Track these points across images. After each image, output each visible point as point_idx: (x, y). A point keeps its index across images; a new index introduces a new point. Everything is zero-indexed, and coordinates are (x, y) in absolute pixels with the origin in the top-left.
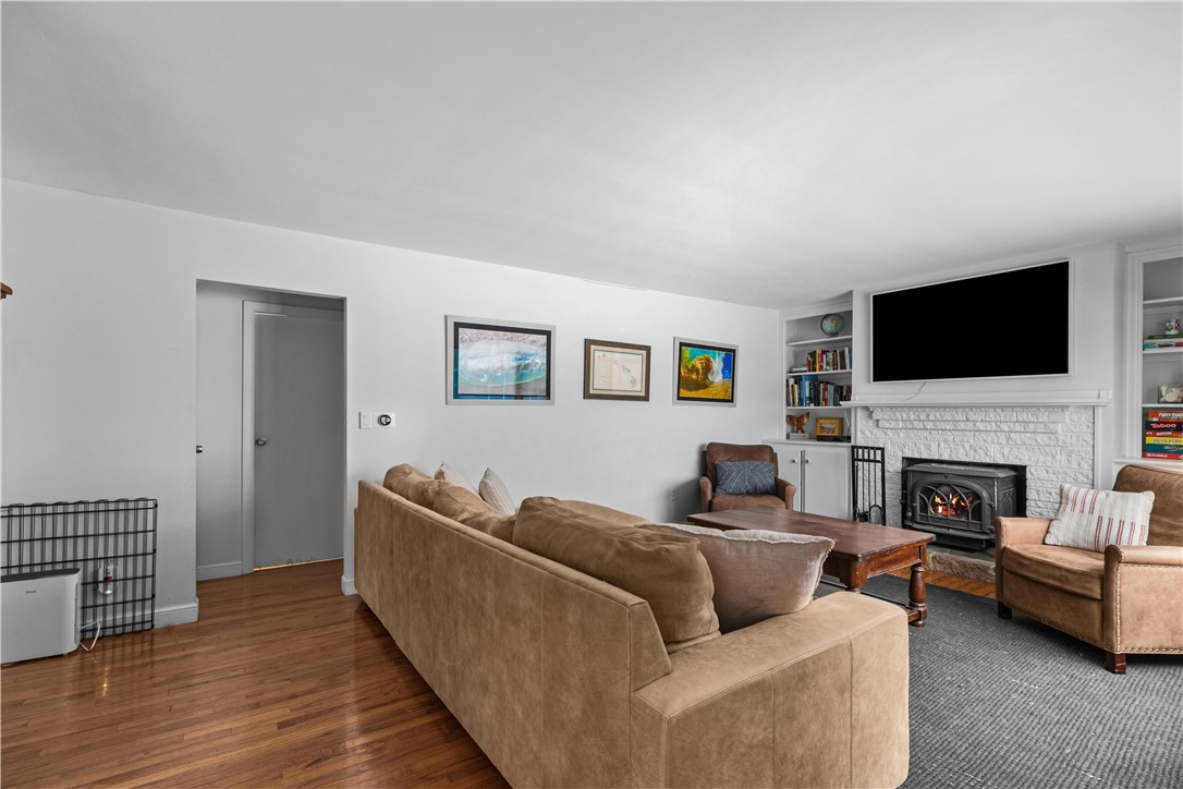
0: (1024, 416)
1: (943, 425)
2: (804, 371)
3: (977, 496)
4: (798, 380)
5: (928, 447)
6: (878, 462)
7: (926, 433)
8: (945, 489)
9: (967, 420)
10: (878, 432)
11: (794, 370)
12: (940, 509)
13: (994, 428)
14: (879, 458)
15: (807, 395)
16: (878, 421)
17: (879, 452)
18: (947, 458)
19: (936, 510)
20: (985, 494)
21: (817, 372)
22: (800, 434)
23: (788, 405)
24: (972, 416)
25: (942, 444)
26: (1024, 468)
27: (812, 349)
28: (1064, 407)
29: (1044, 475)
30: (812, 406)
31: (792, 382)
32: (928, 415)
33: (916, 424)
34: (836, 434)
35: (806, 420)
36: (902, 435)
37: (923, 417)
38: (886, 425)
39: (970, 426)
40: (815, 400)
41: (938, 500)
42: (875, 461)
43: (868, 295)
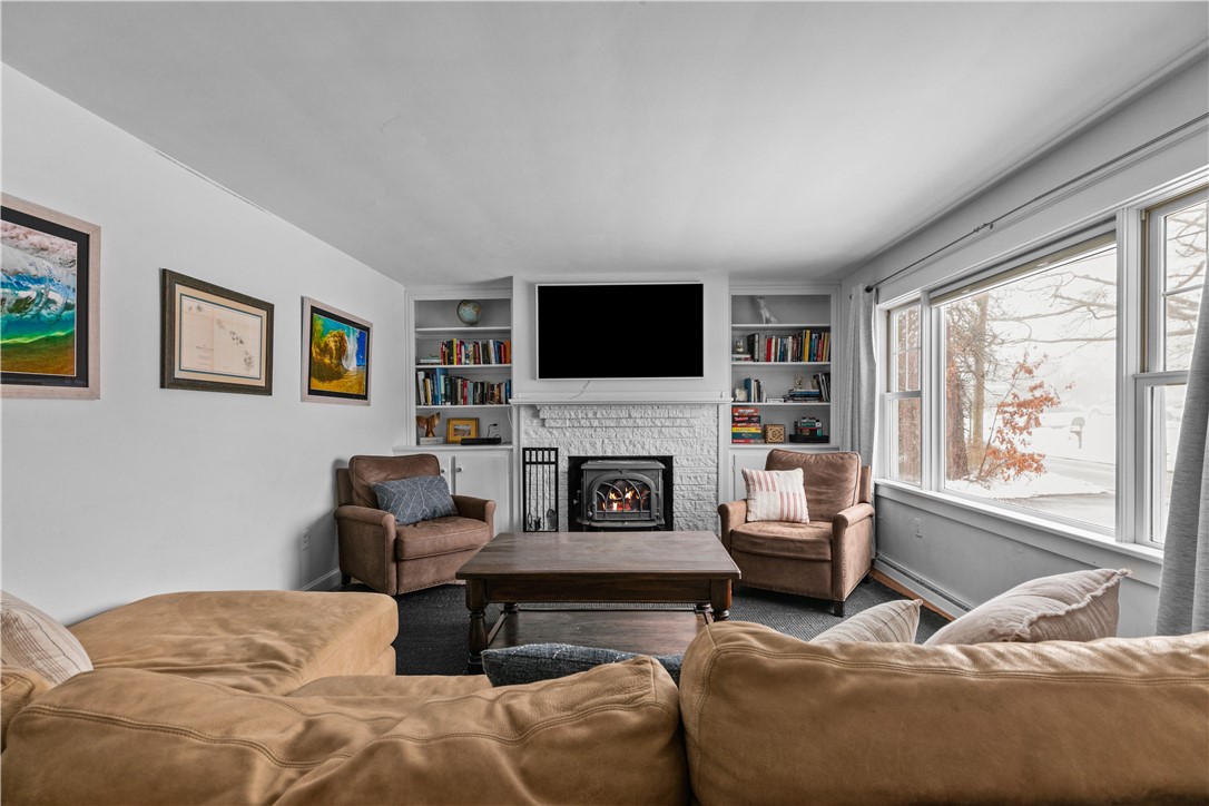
0: (673, 413)
1: (608, 423)
2: (436, 363)
3: (646, 486)
4: (430, 374)
5: (593, 445)
6: (553, 463)
7: (591, 431)
8: (620, 483)
9: (630, 417)
10: (543, 432)
11: (422, 361)
12: (615, 505)
13: (651, 424)
14: (553, 460)
15: (443, 392)
16: (544, 420)
17: (553, 453)
18: (610, 454)
19: (610, 507)
20: (653, 485)
21: (455, 366)
22: (431, 439)
23: (418, 403)
24: (634, 414)
25: (606, 441)
26: (671, 458)
27: (446, 339)
28: (701, 405)
29: (685, 463)
30: (448, 405)
31: (422, 375)
32: (595, 414)
33: (583, 422)
34: (473, 436)
35: (437, 422)
36: (567, 434)
37: (590, 415)
38: (553, 424)
39: (631, 422)
40: (452, 397)
41: (612, 496)
42: (549, 463)
43: (530, 286)
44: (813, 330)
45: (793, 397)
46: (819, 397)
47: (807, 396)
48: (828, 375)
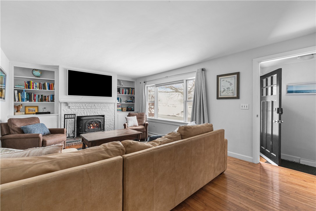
0: (105, 105)
1: (89, 107)
2: (22, 88)
4: (19, 91)
5: (84, 113)
6: (74, 118)
7: (84, 110)
8: (93, 122)
9: (95, 106)
10: (69, 110)
11: (15, 87)
12: (92, 127)
13: (100, 107)
15: (26, 98)
16: (69, 107)
17: (74, 115)
18: (89, 115)
19: (91, 128)
20: (101, 122)
21: (31, 89)
22: (19, 113)
23: (15, 100)
24: (96, 105)
25: (88, 112)
26: (104, 115)
27: (29, 80)
28: (112, 103)
29: (107, 116)
30: (28, 102)
31: (16, 92)
32: (85, 105)
33: (81, 107)
35: (21, 107)
36: (77, 110)
37: (84, 105)
38: (72, 108)
39: (95, 107)
40: (29, 99)
41: (91, 125)
42: (73, 118)
44: (132, 88)
45: (127, 102)
46: (132, 102)
47: (130, 102)
48: (134, 97)
